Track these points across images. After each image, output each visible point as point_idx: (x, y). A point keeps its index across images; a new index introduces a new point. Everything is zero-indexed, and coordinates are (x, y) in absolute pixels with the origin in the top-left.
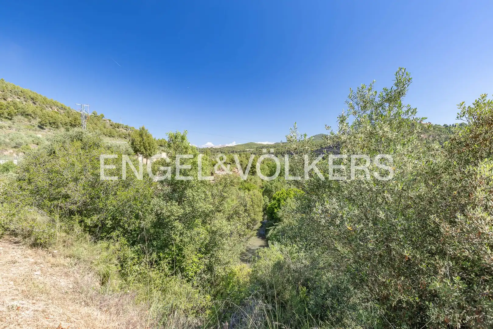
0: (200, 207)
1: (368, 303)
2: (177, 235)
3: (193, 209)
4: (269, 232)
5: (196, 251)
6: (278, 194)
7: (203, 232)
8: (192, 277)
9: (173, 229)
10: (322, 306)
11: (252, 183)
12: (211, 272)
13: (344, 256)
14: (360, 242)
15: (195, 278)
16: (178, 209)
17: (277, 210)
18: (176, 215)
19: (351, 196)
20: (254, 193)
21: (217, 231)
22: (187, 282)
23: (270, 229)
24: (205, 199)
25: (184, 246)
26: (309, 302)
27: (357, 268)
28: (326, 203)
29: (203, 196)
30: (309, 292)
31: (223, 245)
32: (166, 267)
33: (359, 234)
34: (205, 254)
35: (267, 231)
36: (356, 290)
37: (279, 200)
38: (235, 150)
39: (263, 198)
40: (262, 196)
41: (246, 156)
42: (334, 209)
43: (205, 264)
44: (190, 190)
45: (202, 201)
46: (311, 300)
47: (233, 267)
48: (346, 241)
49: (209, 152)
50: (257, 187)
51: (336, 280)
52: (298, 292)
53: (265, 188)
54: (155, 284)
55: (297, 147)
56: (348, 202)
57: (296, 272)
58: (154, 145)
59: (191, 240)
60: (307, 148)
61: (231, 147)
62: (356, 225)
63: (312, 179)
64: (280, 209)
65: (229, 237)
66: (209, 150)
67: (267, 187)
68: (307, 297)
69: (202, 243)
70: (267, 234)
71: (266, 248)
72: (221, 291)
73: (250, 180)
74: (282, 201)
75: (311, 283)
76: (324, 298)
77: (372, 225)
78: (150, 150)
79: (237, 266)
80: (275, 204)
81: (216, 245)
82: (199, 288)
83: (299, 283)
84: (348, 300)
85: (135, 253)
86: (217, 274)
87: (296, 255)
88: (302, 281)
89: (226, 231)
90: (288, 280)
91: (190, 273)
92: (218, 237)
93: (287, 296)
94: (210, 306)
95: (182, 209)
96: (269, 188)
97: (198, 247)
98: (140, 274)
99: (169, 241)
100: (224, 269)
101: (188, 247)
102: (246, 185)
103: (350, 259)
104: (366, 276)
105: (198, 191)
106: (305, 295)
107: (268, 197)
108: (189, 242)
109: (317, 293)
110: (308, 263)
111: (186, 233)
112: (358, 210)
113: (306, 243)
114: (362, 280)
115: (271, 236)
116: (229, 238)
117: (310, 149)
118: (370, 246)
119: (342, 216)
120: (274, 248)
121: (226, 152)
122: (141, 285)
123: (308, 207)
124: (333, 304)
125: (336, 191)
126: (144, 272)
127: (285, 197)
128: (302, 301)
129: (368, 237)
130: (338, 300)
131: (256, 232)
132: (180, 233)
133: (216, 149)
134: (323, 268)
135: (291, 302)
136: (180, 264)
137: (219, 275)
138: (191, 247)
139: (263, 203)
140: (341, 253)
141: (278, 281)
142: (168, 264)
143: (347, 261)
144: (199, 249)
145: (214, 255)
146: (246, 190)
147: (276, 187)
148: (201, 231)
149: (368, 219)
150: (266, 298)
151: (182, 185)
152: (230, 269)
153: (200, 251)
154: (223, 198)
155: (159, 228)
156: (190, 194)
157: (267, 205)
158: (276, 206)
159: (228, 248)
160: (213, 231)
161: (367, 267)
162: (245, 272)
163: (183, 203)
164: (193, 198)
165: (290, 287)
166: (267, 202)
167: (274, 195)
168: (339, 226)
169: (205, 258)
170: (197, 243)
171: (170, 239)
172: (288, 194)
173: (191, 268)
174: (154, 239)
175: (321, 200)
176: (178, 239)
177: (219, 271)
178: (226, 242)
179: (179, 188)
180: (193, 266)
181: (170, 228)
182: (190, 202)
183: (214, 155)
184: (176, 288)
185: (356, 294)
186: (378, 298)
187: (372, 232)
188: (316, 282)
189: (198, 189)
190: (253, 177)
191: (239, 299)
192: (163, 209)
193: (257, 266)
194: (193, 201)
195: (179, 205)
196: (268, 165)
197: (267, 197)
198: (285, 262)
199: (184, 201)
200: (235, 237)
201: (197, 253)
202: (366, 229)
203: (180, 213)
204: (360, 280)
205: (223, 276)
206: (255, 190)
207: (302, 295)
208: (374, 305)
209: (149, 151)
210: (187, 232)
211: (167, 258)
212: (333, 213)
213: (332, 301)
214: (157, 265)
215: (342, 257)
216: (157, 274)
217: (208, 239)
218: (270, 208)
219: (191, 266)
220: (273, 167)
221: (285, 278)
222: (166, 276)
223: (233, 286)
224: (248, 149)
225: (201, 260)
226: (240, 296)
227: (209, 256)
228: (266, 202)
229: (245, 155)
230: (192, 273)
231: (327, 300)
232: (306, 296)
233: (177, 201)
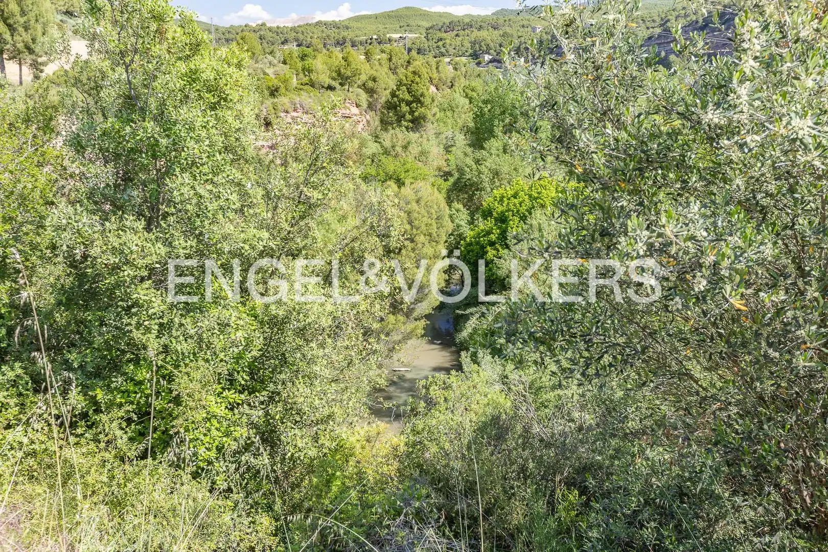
0: (225, 237)
1: (772, 535)
2: (148, 330)
3: (199, 241)
4: (467, 325)
5: (220, 383)
6: (502, 197)
7: (241, 323)
8: (210, 463)
9: (134, 310)
10: (627, 544)
11: (410, 159)
12: (272, 447)
13: (709, 395)
14: (770, 351)
15: (220, 466)
16: (145, 244)
17: (494, 252)
18: (140, 262)
19: (754, 198)
20: (420, 194)
21: (287, 317)
22: (194, 478)
23: (472, 314)
24: (241, 210)
25: (177, 367)
26: (586, 532)
27: (750, 432)
28: (664, 220)
29: (234, 197)
30: (587, 504)
31: (311, 361)
32: (119, 433)
33: (769, 325)
34: (250, 394)
35: (459, 321)
36: (738, 500)
37: (502, 220)
38: (349, 34)
39: (448, 211)
40: (443, 204)
41: (390, 60)
42: (692, 238)
43: (252, 425)
44: (186, 175)
45: (231, 215)
46: (590, 527)
47: (343, 432)
48: (722, 347)
49: (253, 38)
50: (429, 171)
51: (676, 470)
52: (552, 505)
53: (456, 175)
54: (86, 485)
55: (577, 17)
56: (742, 216)
57: (548, 445)
58: (43, 9)
59: (201, 348)
60: (611, 17)
61: (335, 25)
62: (762, 294)
63: (624, 135)
64: (507, 247)
65: (329, 336)
66: (252, 35)
67: (460, 170)
68: (579, 519)
69: (238, 358)
70: (461, 330)
71: (453, 372)
72: (306, 505)
73: (405, 147)
74: (514, 222)
75: (594, 478)
76: (633, 522)
77: (816, 294)
78: (26, 29)
79: (358, 428)
80: (489, 233)
81: (284, 362)
82: (235, 496)
83: (558, 479)
84: (709, 526)
85: (7, 390)
86: (292, 455)
87: (551, 395)
88: (566, 474)
89: (318, 318)
90: (523, 469)
91: (201, 452)
92: (290, 340)
93: (517, 515)
94: (270, 547)
95: (159, 245)
96: (468, 177)
97: (224, 370)
98: (34, 454)
99: (124, 352)
100: (316, 439)
101: (188, 369)
102: (391, 165)
103: (730, 404)
104: (777, 455)
105: (215, 179)
106: (573, 513)
107: (464, 207)
108: (194, 354)
109: (611, 506)
110: (589, 419)
111: (181, 325)
112: (775, 243)
113: (586, 354)
114: (761, 468)
115: (471, 336)
116: (330, 340)
117: (622, 24)
118: (802, 362)
119: (716, 264)
120: (481, 374)
121: (315, 41)
122: (39, 489)
123: (602, 235)
124: (661, 538)
125: (706, 179)
126: (46, 450)
127: (523, 209)
128: (563, 531)
129: (798, 333)
130: (678, 527)
131: (423, 323)
132: (161, 325)
133: (277, 31)
134: (636, 434)
135: (529, 534)
136: (167, 424)
137: (297, 455)
138: (201, 370)
139: (450, 227)
140: (701, 386)
141: (489, 473)
142: (124, 425)
143: (720, 409)
144: (230, 375)
145: (279, 394)
146: (391, 183)
147: (496, 173)
148: (233, 319)
149: (803, 274)
150: (451, 521)
151: (154, 157)
152: (333, 439)
153: (232, 382)
154: (308, 208)
155: (86, 308)
156: (185, 190)
157: (461, 237)
158: (493, 237)
159: (327, 373)
160: (275, 317)
161: (783, 427)
162: (383, 448)
163: (162, 223)
164: (198, 204)
165: (528, 490)
166: (463, 223)
167: (487, 201)
168: (704, 298)
169: (249, 405)
170: (222, 355)
171: (128, 345)
172: (536, 199)
173: (205, 435)
174: (73, 345)
175: (650, 210)
176: (153, 345)
177: (300, 445)
178: (321, 353)
179: (145, 168)
180: (209, 431)
181: (123, 308)
182: (189, 219)
183: (271, 53)
184: (159, 496)
185: (737, 509)
186: (807, 523)
187: (816, 316)
188: (612, 474)
189: (215, 174)
190: (413, 136)
191: (362, 526)
192: (92, 242)
193: (423, 429)
194: (198, 216)
195: (148, 229)
196: (470, 93)
197: (460, 206)
198: (515, 417)
199: (166, 215)
200: (351, 336)
201: (223, 389)
202: (795, 309)
203: (154, 258)
204: (756, 468)
205: (312, 460)
206: (420, 184)
207: (563, 514)
208: (791, 543)
209: (24, 34)
210: (184, 321)
211: (120, 405)
212: (686, 253)
213: (658, 531)
214: (90, 427)
215: (704, 399)
216: (92, 454)
217: (259, 342)
218: (470, 244)
219: (204, 431)
220: (486, 102)
221: (512, 464)
222: (122, 460)
223: (344, 490)
224: (396, 31)
225: (236, 411)
226: (365, 517)
227: (262, 399)
228: (458, 226)
229: (385, 56)
230: (209, 449)
231: (642, 526)
232: (577, 515)
233: (140, 214)
